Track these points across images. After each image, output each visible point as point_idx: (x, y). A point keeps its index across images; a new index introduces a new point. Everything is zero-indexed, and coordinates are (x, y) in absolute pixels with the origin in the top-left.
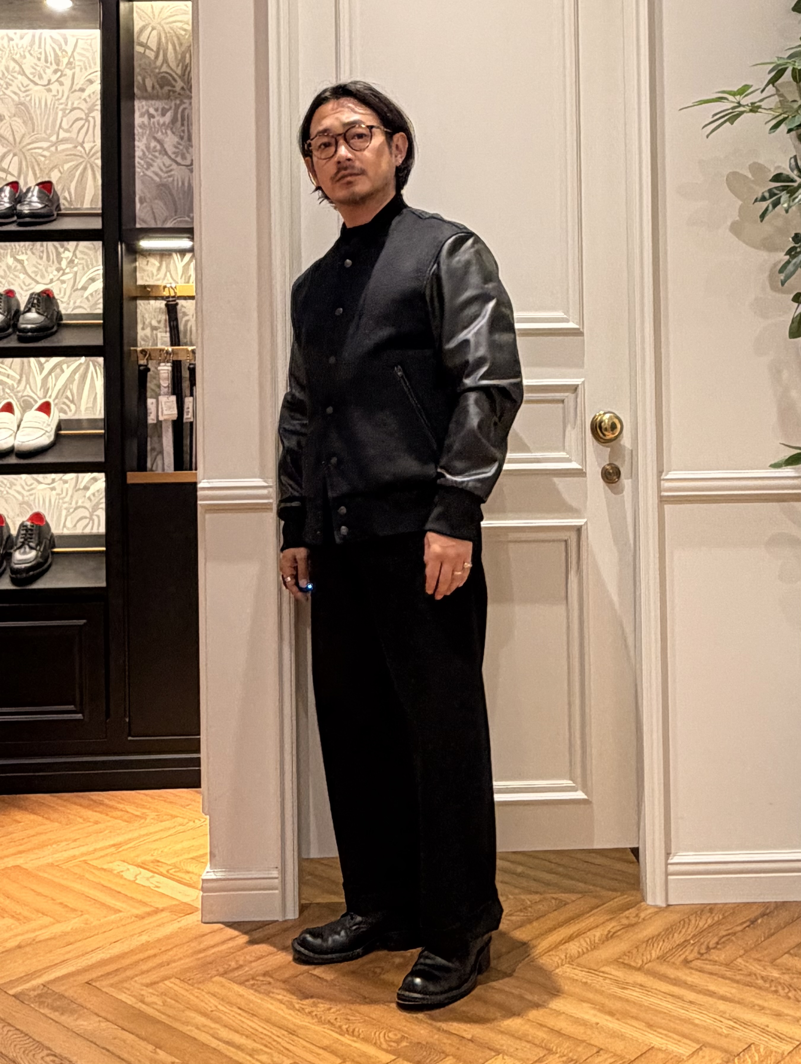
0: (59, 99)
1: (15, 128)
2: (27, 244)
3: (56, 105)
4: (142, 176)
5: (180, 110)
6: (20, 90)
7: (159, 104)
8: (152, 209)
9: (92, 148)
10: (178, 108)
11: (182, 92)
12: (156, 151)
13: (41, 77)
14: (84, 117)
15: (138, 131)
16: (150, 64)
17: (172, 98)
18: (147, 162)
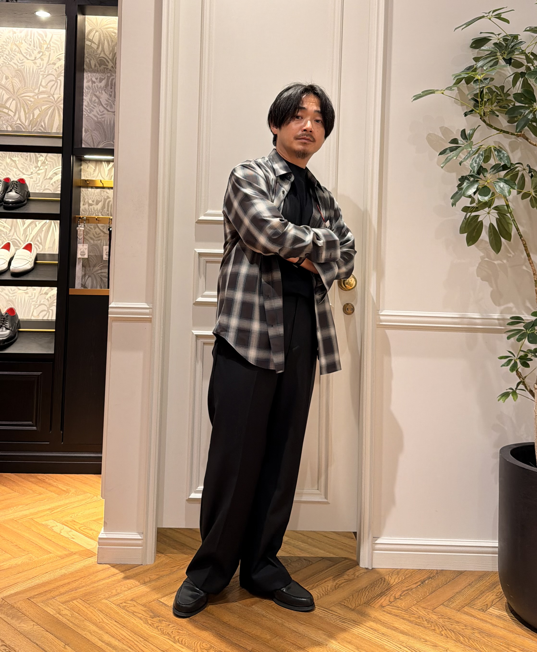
0: (41, 69)
1: (14, 84)
3: (39, 72)
4: (86, 117)
5: (110, 80)
6: (19, 63)
7: (98, 75)
8: (92, 136)
9: (59, 98)
10: (109, 79)
11: (112, 69)
12: (95, 103)
13: (30, 55)
14: (55, 80)
15: (85, 90)
16: (94, 52)
17: (106, 72)
18: (90, 109)
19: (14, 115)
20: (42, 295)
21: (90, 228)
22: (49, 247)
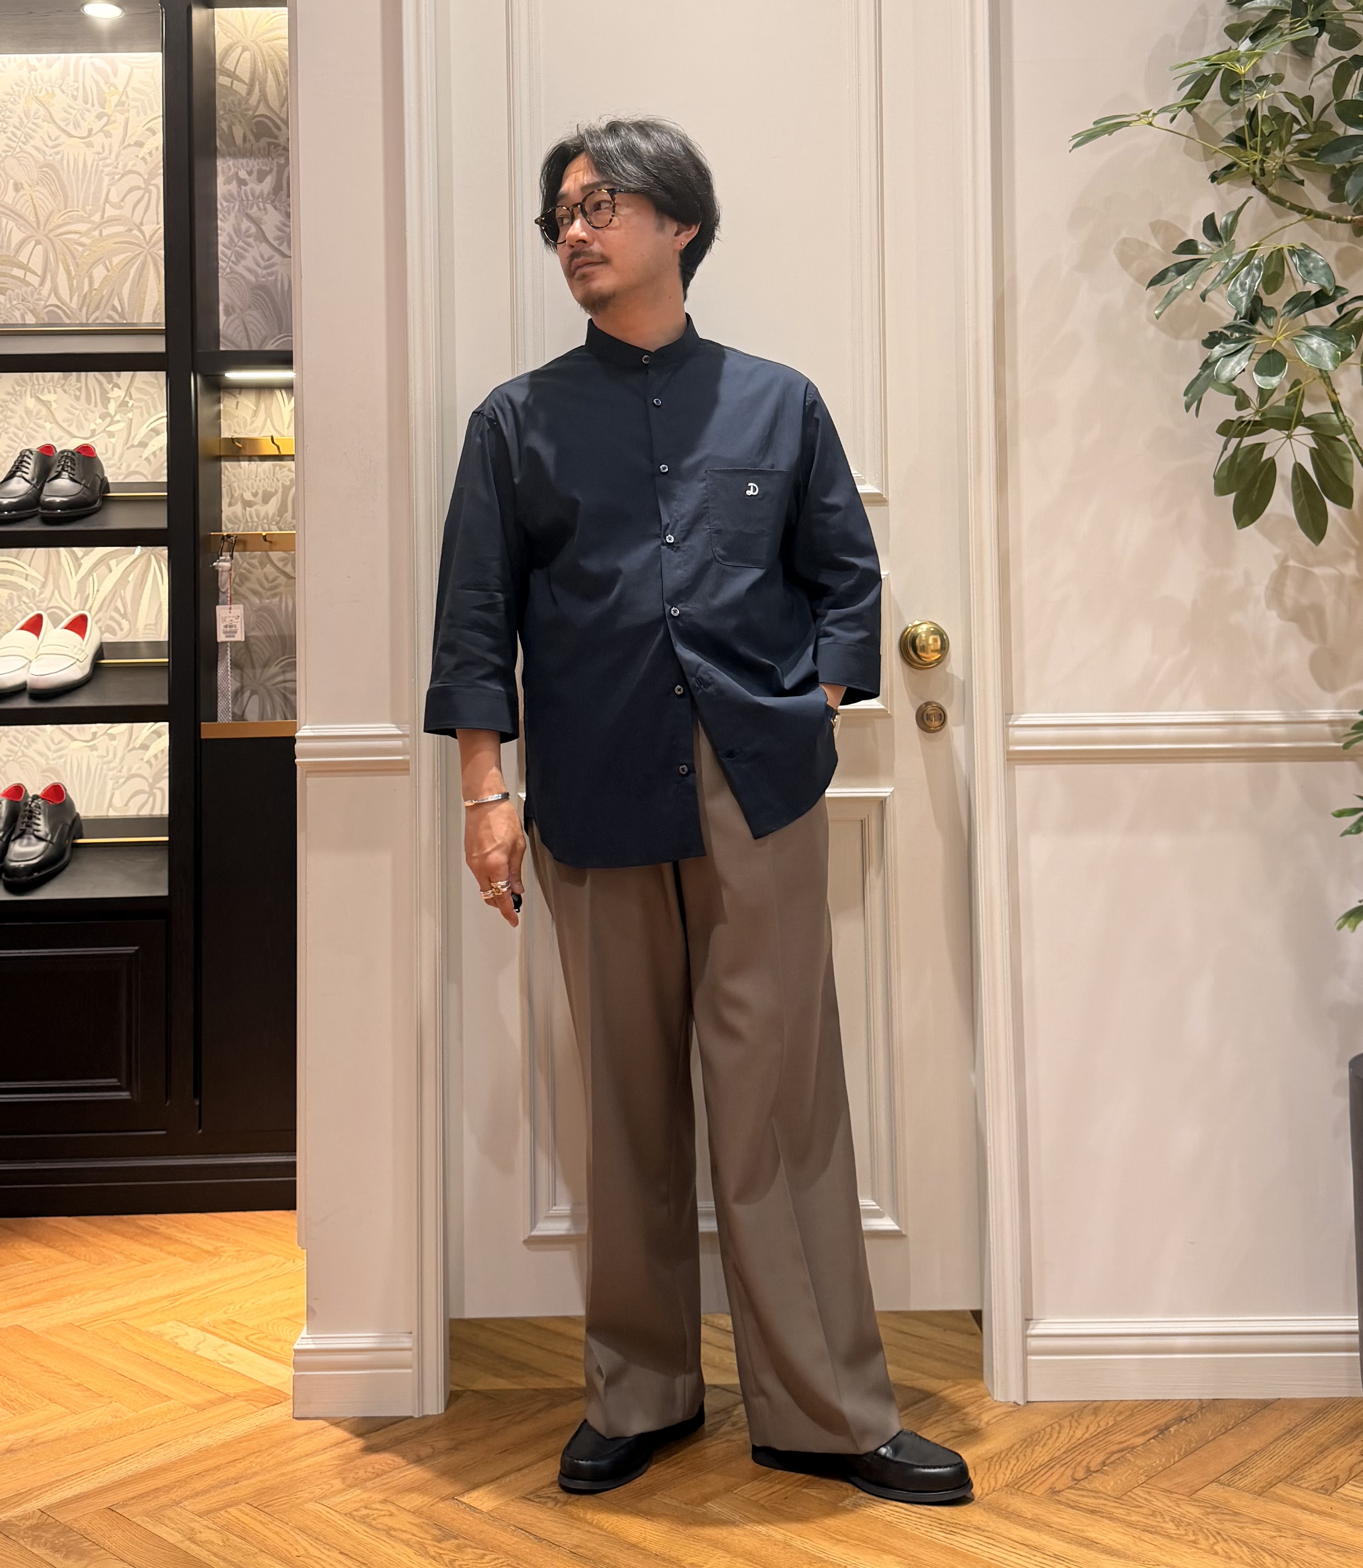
0: (106, 159)
1: (39, 202)
2: (57, 375)
3: (100, 168)
4: (228, 274)
6: (46, 145)
7: (255, 164)
8: (243, 322)
9: (153, 232)
10: (283, 171)
12: (249, 236)
13: (77, 125)
14: (143, 186)
15: (221, 205)
16: (240, 104)
17: (274, 155)
18: (237, 252)
19: (42, 283)
20: (134, 752)
21: (249, 564)
22: (146, 625)
